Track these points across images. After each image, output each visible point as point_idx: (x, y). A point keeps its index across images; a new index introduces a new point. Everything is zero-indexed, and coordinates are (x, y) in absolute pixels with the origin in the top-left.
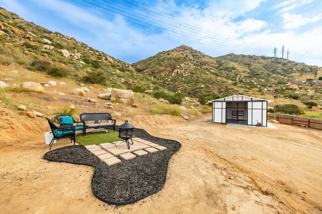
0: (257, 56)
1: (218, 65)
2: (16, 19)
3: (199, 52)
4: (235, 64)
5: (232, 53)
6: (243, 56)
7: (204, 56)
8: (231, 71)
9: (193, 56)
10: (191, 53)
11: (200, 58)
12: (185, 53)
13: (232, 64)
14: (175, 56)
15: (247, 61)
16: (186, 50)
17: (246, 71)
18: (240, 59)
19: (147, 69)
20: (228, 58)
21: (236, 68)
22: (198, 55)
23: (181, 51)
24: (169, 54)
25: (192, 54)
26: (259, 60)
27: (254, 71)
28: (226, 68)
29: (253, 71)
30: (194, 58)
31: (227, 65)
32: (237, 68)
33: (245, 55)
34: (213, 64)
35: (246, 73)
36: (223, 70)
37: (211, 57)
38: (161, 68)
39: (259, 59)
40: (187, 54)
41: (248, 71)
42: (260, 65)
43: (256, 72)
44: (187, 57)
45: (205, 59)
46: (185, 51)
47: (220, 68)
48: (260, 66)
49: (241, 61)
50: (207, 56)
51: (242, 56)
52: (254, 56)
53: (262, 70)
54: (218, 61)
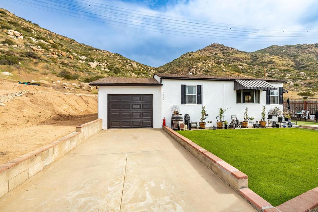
0: (308, 45)
1: (252, 61)
2: (73, 43)
3: (232, 48)
4: (275, 57)
5: (274, 45)
6: (289, 47)
7: (237, 52)
8: (267, 66)
9: (223, 53)
10: (221, 50)
11: (230, 55)
12: (214, 52)
13: (270, 57)
14: (196, 56)
15: (293, 52)
16: (217, 48)
17: (289, 64)
18: (283, 51)
19: (167, 71)
20: (268, 51)
21: (274, 62)
22: (229, 52)
23: (210, 50)
24: (190, 55)
25: (223, 51)
26: (312, 49)
27: (301, 62)
28: (261, 63)
29: (299, 63)
30: (224, 56)
31: (263, 59)
32: (276, 61)
33: (291, 45)
34: (245, 59)
35: (289, 66)
36: (257, 66)
37: (245, 52)
38: (179, 69)
39: (310, 48)
40: (216, 52)
41: (293, 63)
42: (312, 54)
43: (303, 64)
44: (216, 55)
45: (238, 55)
46: (215, 49)
47: (253, 63)
48: (311, 56)
49: (284, 52)
50: (241, 52)
51: (287, 47)
52: (304, 45)
53: (313, 60)
54: (253, 56)
